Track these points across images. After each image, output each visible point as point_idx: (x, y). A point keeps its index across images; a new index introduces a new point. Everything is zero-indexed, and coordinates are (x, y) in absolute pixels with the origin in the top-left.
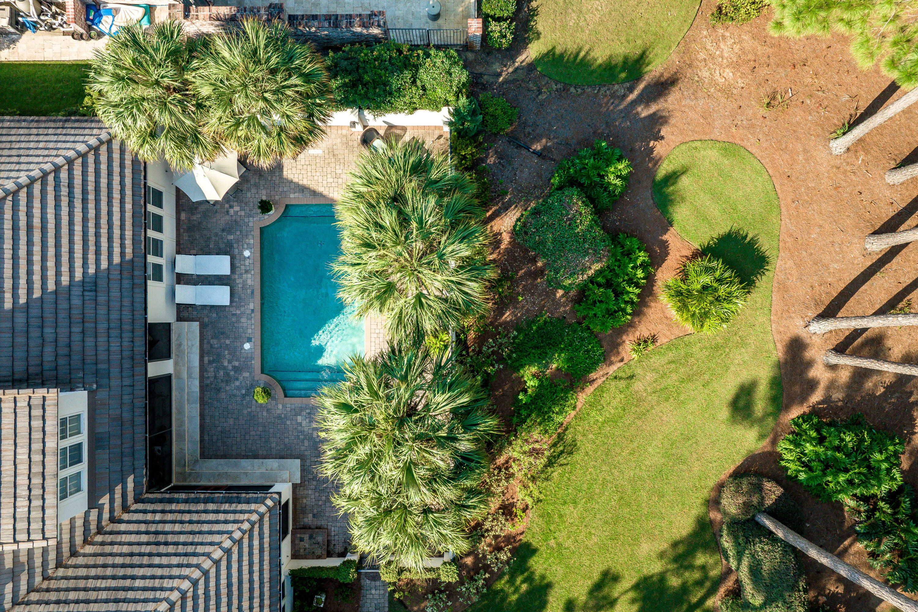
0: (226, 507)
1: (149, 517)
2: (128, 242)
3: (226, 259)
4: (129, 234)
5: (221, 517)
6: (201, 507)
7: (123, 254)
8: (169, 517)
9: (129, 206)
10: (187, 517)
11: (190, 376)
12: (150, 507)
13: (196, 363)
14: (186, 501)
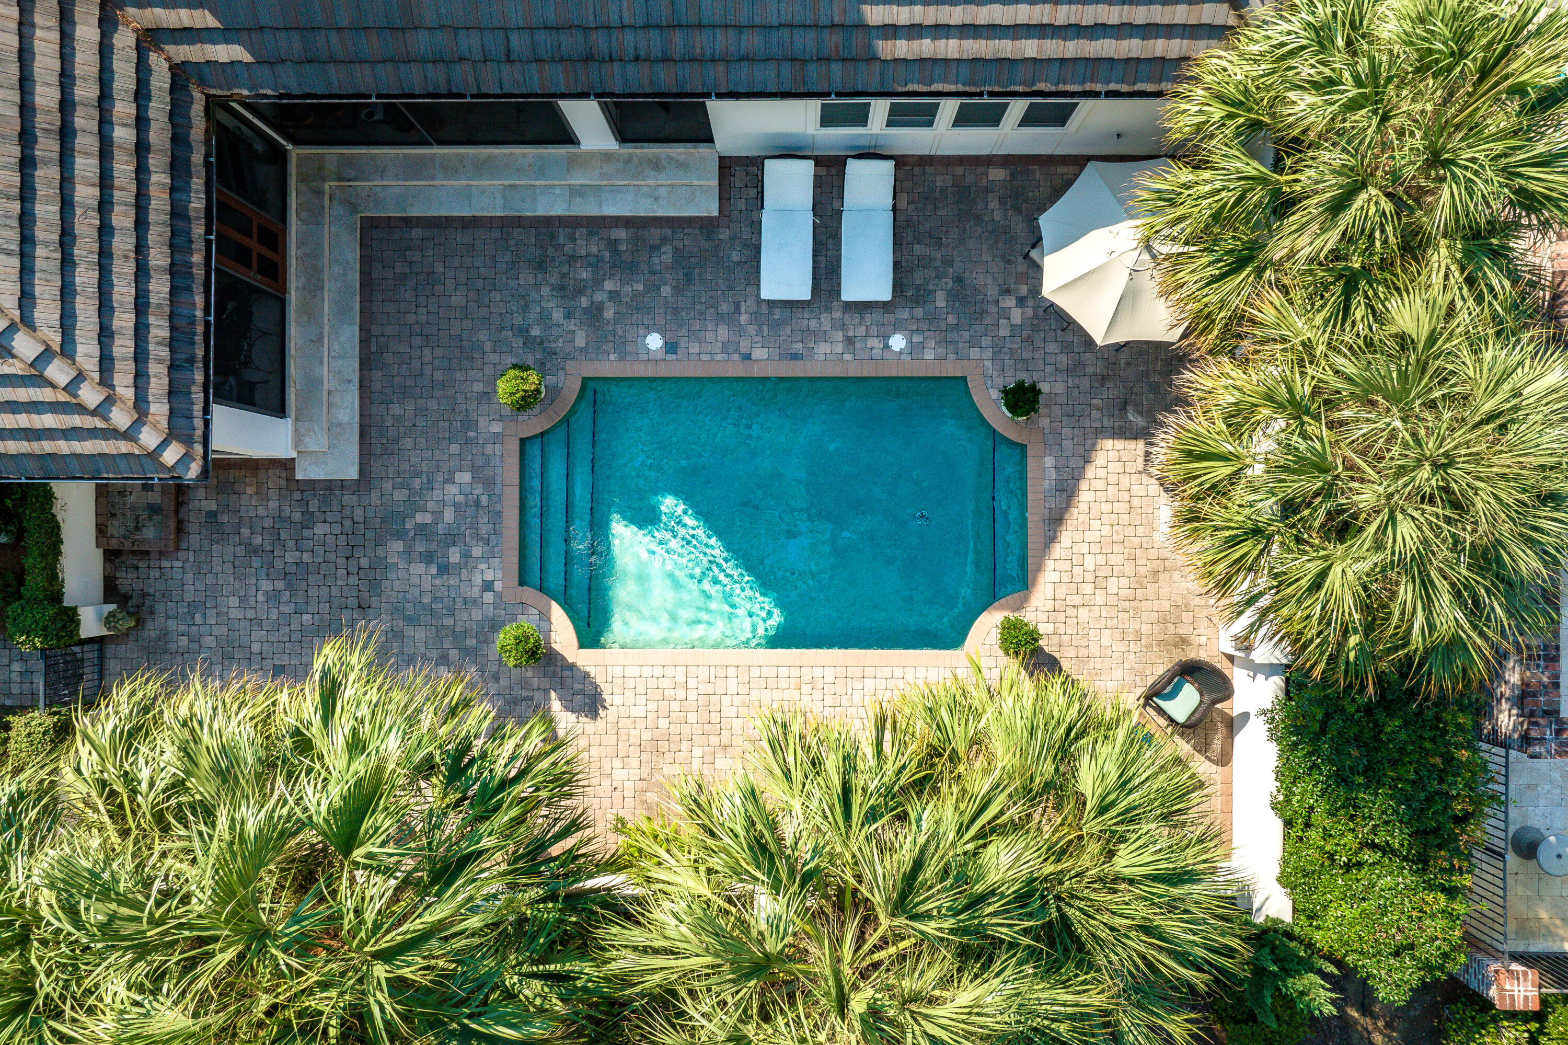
0: (159, 329)
1: (124, 109)
2: (926, 47)
3: (884, 293)
4: (951, 48)
5: (124, 320)
6: (158, 257)
7: (892, 31)
8: (123, 168)
9: (1030, 48)
10: (123, 218)
11: (576, 192)
12: (158, 109)
13: (610, 209)
14: (178, 213)
